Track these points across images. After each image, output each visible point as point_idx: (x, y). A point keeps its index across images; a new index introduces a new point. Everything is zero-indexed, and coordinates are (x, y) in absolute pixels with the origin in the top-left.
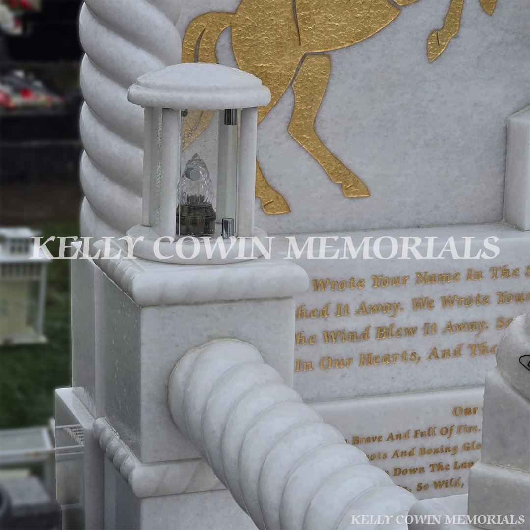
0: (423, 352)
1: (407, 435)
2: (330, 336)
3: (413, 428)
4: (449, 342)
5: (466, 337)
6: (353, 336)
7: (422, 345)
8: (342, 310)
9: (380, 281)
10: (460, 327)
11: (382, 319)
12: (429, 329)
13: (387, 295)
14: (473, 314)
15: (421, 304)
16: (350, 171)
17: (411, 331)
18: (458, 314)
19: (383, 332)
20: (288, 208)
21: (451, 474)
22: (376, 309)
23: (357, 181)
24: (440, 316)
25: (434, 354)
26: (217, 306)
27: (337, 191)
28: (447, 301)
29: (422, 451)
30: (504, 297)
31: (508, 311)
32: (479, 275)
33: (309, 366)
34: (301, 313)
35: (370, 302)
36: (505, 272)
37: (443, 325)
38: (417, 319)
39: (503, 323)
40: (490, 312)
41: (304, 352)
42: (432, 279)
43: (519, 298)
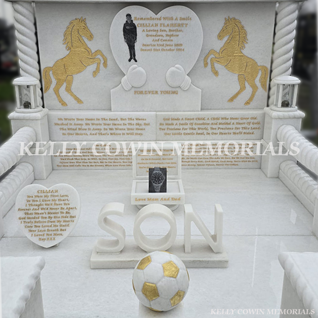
0: (89, 133)
1: (85, 149)
2: (69, 129)
3: (86, 148)
4: (94, 132)
5: (97, 131)
6: (74, 129)
7: (88, 132)
8: (71, 124)
9: (78, 119)
10: (96, 129)
11: (80, 127)
12: (89, 129)
13: (80, 122)
14: (98, 127)
15: (86, 124)
16: (79, 99)
17: (86, 129)
18: (95, 127)
19: (79, 129)
20: (67, 105)
21: (95, 157)
22: (78, 125)
23: (81, 100)
24: (92, 127)
25: (91, 134)
26: (25, 121)
27: (76, 102)
28: (93, 124)
29: (88, 152)
30: (105, 124)
31: (106, 127)
32: (99, 120)
33: (65, 134)
34: (62, 124)
35: (76, 123)
36: (105, 119)
37: (92, 129)
38: (87, 127)
39: (105, 129)
40: (102, 127)
41: (64, 132)
42: (89, 120)
43: (108, 125)
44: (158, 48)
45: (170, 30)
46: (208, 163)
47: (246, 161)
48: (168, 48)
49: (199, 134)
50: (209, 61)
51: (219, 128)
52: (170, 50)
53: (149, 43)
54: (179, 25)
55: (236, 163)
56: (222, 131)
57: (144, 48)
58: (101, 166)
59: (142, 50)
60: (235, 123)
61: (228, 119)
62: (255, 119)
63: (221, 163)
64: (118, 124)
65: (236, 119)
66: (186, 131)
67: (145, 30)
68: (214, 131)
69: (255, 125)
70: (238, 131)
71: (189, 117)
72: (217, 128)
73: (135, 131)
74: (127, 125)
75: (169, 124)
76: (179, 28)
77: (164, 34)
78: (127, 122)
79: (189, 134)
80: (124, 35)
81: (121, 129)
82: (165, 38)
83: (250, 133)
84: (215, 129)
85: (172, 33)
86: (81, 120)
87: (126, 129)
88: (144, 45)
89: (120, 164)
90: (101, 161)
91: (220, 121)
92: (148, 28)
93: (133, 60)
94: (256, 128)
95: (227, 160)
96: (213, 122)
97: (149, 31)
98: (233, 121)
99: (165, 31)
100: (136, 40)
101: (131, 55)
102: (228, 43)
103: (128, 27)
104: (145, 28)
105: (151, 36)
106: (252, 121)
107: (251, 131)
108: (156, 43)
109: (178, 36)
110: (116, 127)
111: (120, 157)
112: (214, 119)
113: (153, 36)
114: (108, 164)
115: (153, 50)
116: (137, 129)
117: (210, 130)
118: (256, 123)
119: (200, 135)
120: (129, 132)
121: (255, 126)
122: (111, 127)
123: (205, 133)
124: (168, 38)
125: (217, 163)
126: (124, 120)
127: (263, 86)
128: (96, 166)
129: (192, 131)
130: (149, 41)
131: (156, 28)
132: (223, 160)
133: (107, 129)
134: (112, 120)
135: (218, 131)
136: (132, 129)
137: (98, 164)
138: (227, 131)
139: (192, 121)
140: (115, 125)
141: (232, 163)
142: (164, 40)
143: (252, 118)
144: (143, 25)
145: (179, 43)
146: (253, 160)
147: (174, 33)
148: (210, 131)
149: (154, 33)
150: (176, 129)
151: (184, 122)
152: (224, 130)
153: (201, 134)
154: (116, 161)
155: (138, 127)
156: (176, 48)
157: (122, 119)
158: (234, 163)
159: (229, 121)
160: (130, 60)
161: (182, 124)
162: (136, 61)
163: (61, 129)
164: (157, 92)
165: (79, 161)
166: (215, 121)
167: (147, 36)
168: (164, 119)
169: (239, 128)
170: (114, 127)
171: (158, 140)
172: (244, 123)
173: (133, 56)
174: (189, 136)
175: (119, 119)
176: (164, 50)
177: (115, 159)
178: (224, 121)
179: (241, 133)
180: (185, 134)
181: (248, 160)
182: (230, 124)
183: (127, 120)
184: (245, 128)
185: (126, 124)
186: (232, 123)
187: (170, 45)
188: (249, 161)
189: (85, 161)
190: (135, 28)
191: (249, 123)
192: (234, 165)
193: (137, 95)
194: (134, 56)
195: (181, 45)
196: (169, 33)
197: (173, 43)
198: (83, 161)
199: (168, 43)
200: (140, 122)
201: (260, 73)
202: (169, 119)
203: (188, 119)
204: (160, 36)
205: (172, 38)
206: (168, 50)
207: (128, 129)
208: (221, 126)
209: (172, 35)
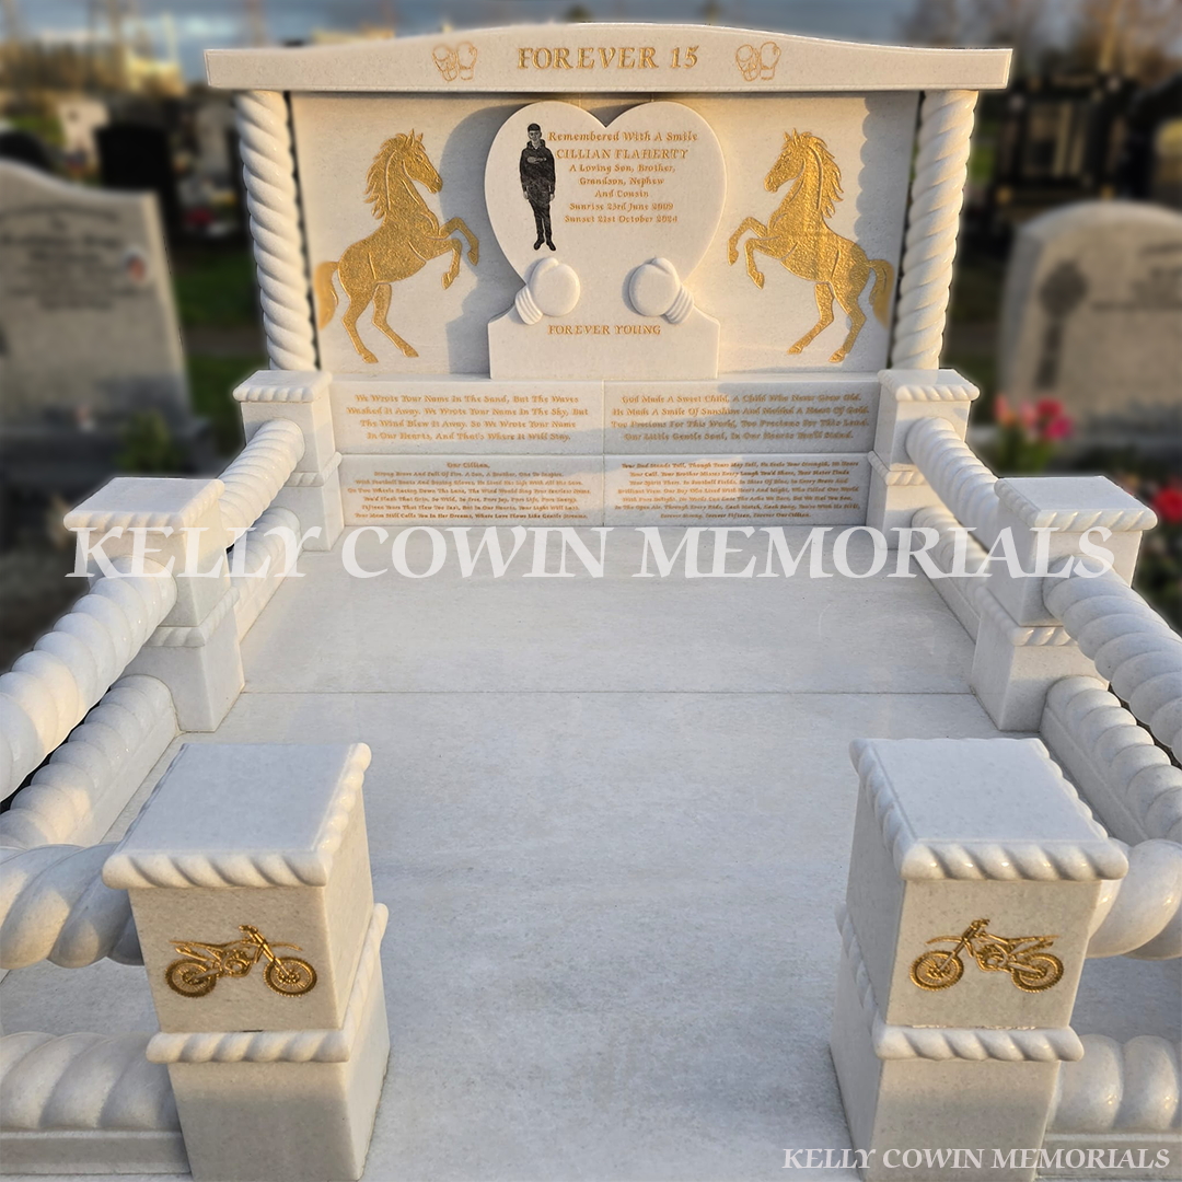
0: (433, 435)
1: (424, 474)
2: (383, 423)
3: (427, 471)
4: (446, 431)
5: (456, 430)
6: (396, 424)
7: (432, 431)
8: (388, 411)
9: (406, 398)
10: (452, 424)
11: (410, 417)
12: (435, 424)
13: (411, 405)
14: (457, 418)
15: (428, 411)
16: (409, 345)
17: (425, 424)
18: (449, 418)
19: (410, 424)
20: (377, 361)
21: (450, 495)
22: (406, 412)
23: (411, 348)
24: (440, 418)
25: (439, 436)
26: (276, 404)
28: (443, 411)
29: (433, 482)
30: (473, 411)
31: (476, 418)
32: (459, 400)
33: (374, 436)
34: (367, 411)
35: (403, 408)
36: (473, 399)
37: (441, 423)
38: (428, 418)
39: (474, 424)
40: (468, 418)
41: (371, 429)
42: (434, 400)
43: (483, 412)
44: (608, 213)
45: (641, 168)
46: (733, 511)
47: (830, 506)
48: (637, 214)
49: (712, 437)
50: (741, 246)
51: (763, 422)
52: (641, 219)
53: (585, 202)
54: (665, 154)
55: (805, 511)
56: (770, 429)
57: (573, 213)
58: (466, 516)
59: (569, 219)
60: (804, 411)
61: (786, 399)
62: (855, 398)
63: (766, 511)
64: (508, 412)
65: (808, 398)
66: (678, 431)
67: (578, 168)
68: (752, 430)
69: (854, 415)
70: (811, 430)
71: (686, 395)
72: (758, 423)
73: (551, 430)
74: (531, 413)
75: (638, 413)
76: (665, 163)
77: (625, 176)
78: (529, 406)
79: (687, 437)
80: (522, 181)
81: (514, 425)
82: (628, 188)
83: (842, 435)
84: (754, 424)
85: (645, 174)
86: (415, 399)
87: (528, 425)
88: (573, 206)
89: (513, 512)
90: (464, 504)
91: (767, 404)
92: (585, 163)
93: (544, 246)
94: (857, 423)
95: (781, 503)
96: (749, 406)
97: (588, 169)
98: (798, 405)
99: (628, 168)
100: (553, 193)
101: (540, 233)
102: (791, 200)
103: (532, 160)
104: (577, 162)
105: (593, 182)
106: (850, 404)
107: (844, 430)
108: (604, 201)
109: (661, 182)
110: (503, 418)
111: (512, 495)
112: (751, 399)
113: (599, 182)
114: (481, 512)
115: (596, 219)
116: (555, 424)
117: (739, 425)
118: (856, 411)
119: (715, 440)
120: (535, 431)
121: (855, 417)
122: (490, 417)
123: (728, 434)
124: (636, 188)
125: (757, 511)
126: (522, 400)
127: (879, 312)
128: (452, 516)
129: (693, 430)
130: (586, 194)
131: (604, 162)
132: (770, 503)
133: (479, 425)
134: (492, 400)
135: (761, 430)
136: (542, 425)
137: (456, 512)
138: (782, 430)
139: (694, 405)
140: (500, 412)
141: (795, 512)
142: (626, 194)
143: (847, 397)
144: (570, 154)
145: (663, 201)
146: (848, 502)
147: (652, 175)
148: (741, 430)
149: (600, 175)
150: (655, 425)
151: (673, 406)
152: (775, 428)
153: (718, 437)
154: (502, 504)
155: (557, 418)
156: (657, 213)
157: (516, 399)
158: (797, 511)
159: (788, 405)
160: (537, 247)
161: (670, 412)
162: (553, 248)
163: (363, 422)
164: (606, 329)
165: (411, 504)
166: (753, 405)
167: (583, 182)
168: (625, 400)
169: (815, 423)
170: (496, 419)
171: (609, 453)
172: (828, 410)
173: (544, 235)
174: (686, 441)
175: (510, 398)
176: (626, 219)
177: (501, 500)
178: (776, 405)
179: (817, 435)
180: (675, 436)
181: (835, 502)
182: (791, 411)
183: (530, 400)
184: (828, 423)
185: (526, 412)
186: (795, 411)
187: (641, 207)
188: (836, 506)
189: (426, 504)
190: (551, 160)
191: (839, 410)
192: (798, 515)
193: (555, 336)
194: (549, 234)
195: (670, 206)
196: (639, 176)
197: (648, 201)
198: (420, 503)
199: (637, 201)
200: (562, 406)
201: (872, 279)
202: (636, 400)
203: (686, 399)
204: (614, 182)
205: (646, 188)
206: (637, 219)
207: (533, 424)
208: (769, 418)
209: (647, 180)
